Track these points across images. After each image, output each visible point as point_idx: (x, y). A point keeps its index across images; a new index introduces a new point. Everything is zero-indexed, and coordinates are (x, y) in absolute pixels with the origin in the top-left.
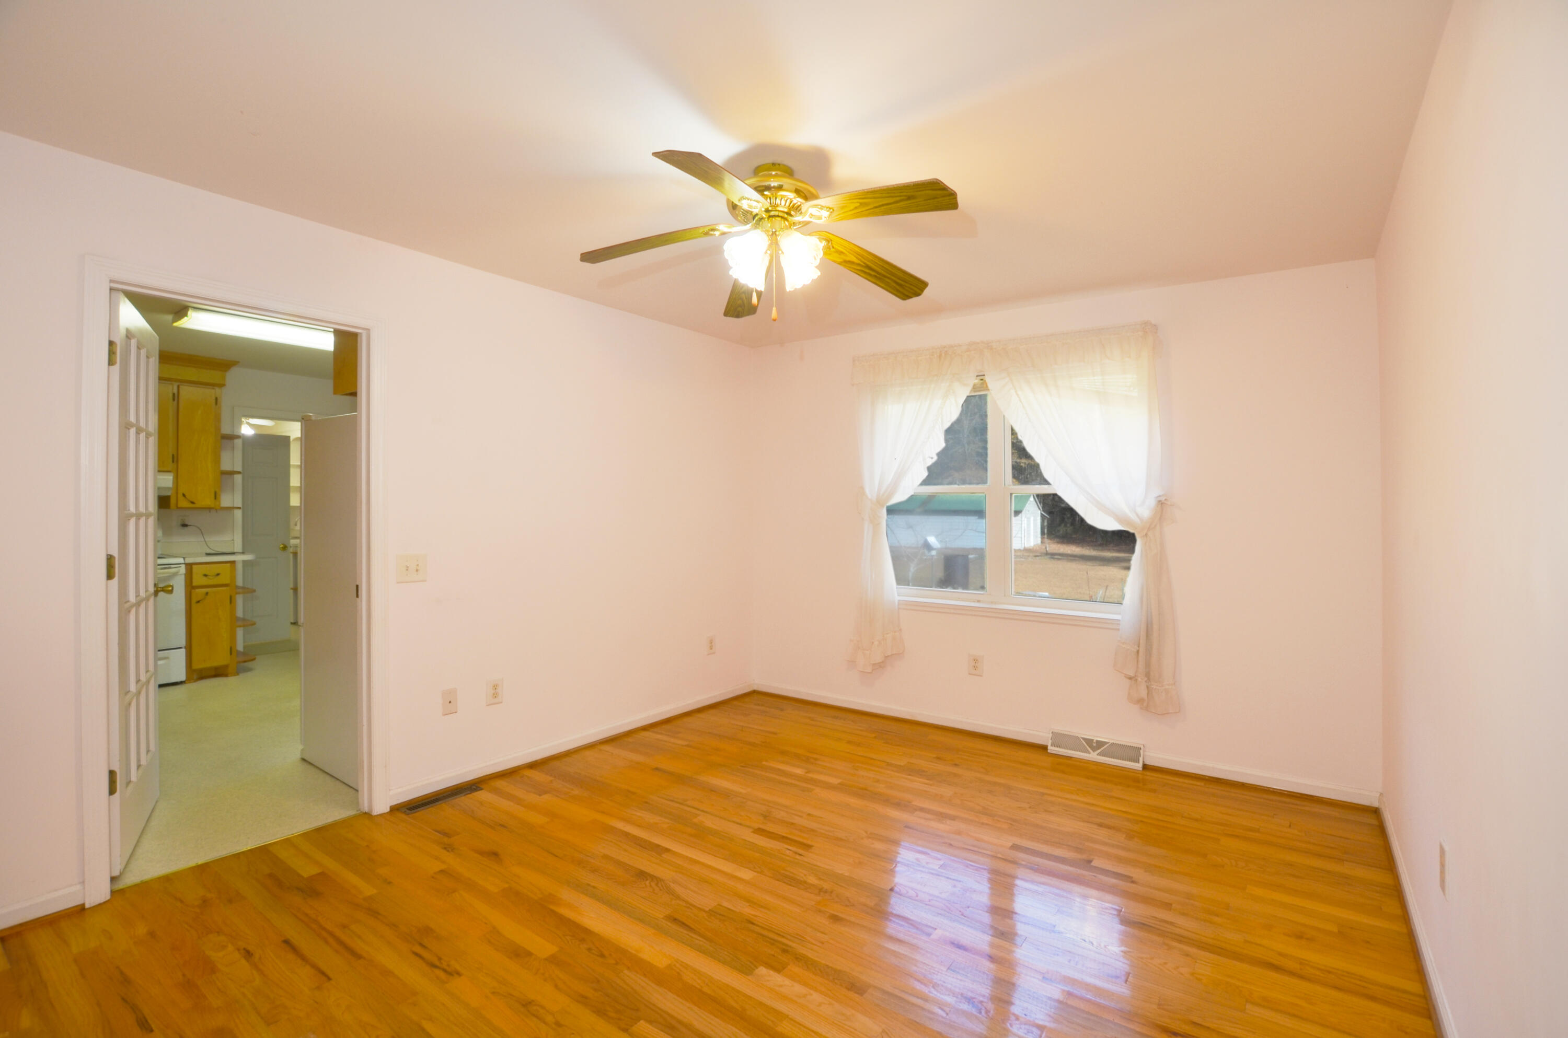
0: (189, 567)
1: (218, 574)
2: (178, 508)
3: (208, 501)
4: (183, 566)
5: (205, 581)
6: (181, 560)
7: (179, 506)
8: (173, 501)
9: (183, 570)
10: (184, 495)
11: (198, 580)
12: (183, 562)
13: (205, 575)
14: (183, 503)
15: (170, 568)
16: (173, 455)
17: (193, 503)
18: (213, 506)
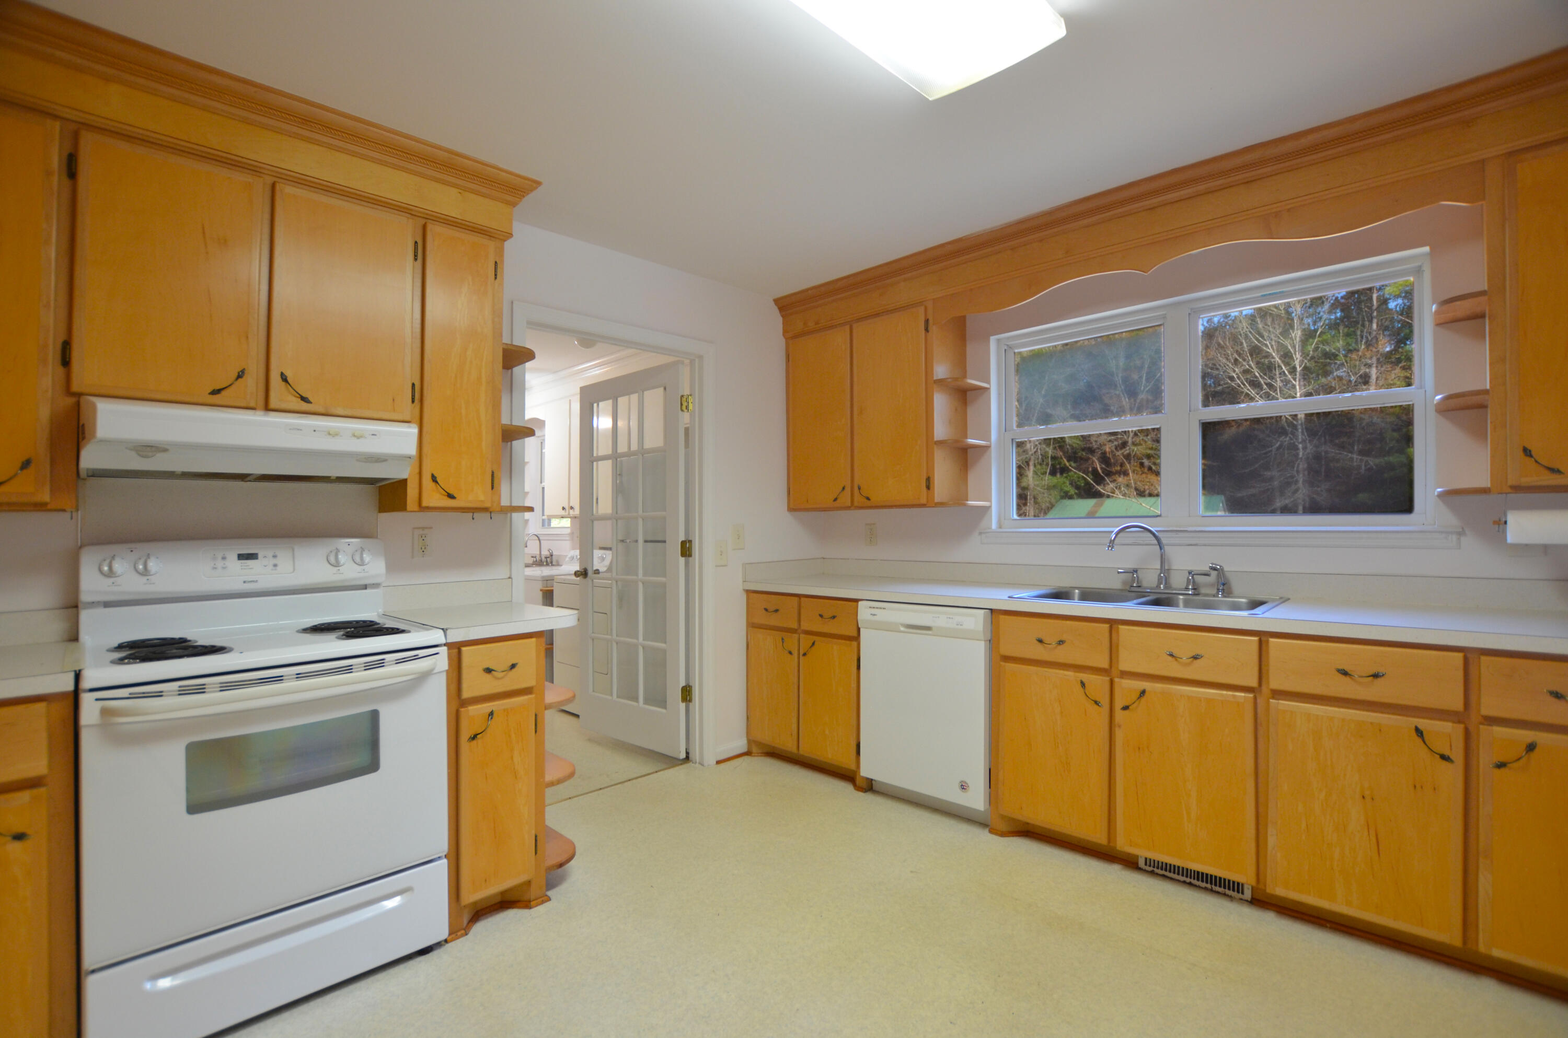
0: (456, 649)
1: (513, 666)
2: (422, 508)
3: (478, 495)
4: (444, 650)
5: (489, 685)
6: (436, 637)
7: (424, 504)
8: (412, 492)
9: (442, 661)
10: (434, 479)
11: (475, 684)
12: (443, 641)
13: (489, 671)
14: (433, 498)
15: (416, 658)
16: (413, 385)
17: (451, 496)
18: (488, 505)
